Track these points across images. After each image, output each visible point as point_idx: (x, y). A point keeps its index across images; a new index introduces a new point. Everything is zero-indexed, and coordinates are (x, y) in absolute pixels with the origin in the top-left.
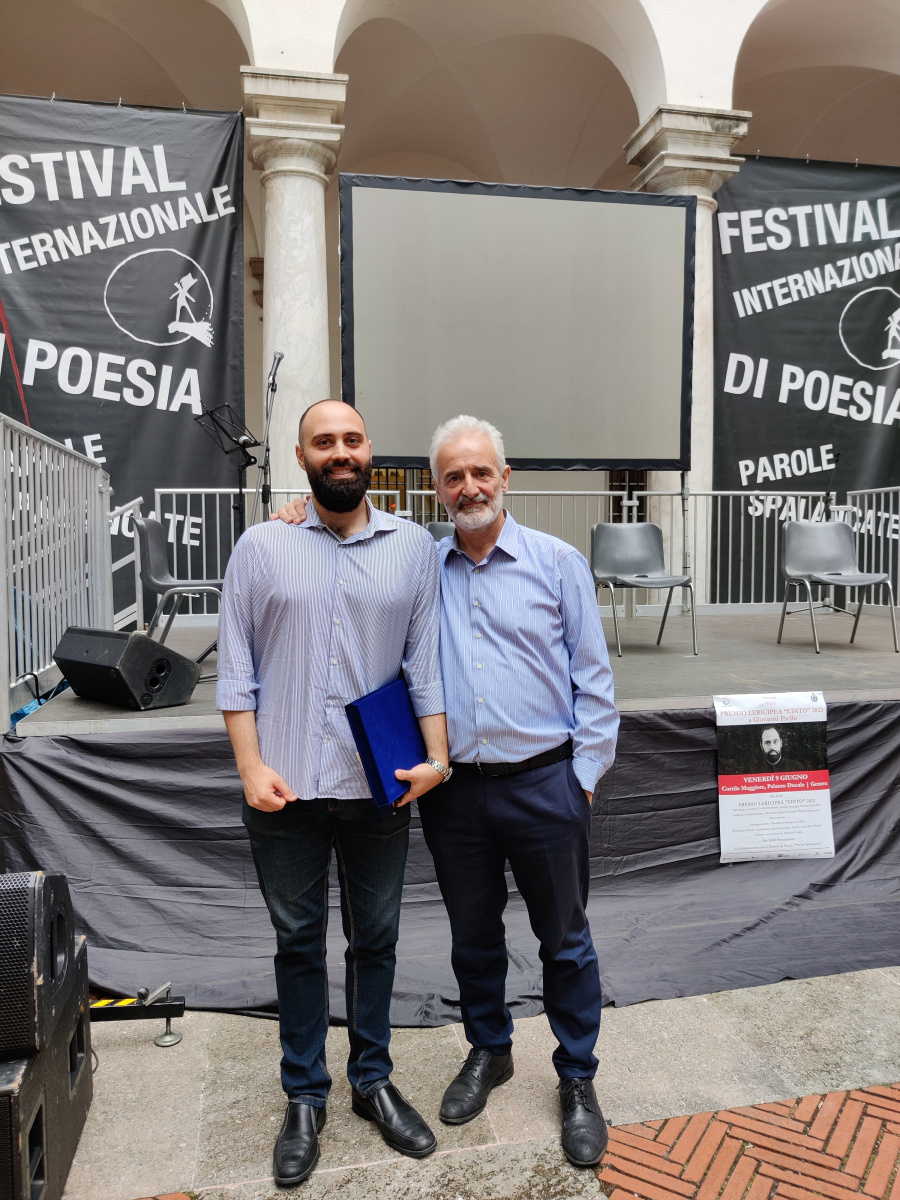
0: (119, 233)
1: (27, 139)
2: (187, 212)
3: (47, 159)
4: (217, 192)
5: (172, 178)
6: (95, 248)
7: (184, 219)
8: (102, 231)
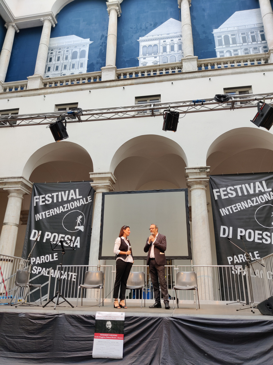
0: (67, 208)
1: (52, 191)
2: (82, 202)
3: (55, 194)
4: (88, 197)
5: (79, 195)
6: (62, 211)
7: (81, 203)
8: (64, 208)
